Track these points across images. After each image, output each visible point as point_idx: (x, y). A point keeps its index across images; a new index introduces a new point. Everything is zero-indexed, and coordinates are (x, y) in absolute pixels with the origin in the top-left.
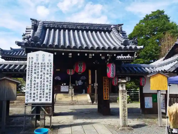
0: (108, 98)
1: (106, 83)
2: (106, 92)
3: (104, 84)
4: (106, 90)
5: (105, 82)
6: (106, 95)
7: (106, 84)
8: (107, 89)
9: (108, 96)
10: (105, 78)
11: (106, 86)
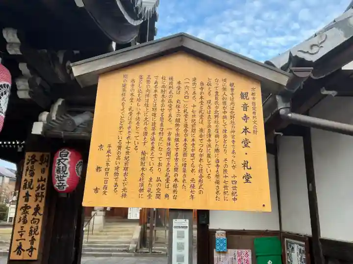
0: (31, 250)
1: (35, 178)
2: (25, 222)
3: (25, 187)
4: (31, 211)
5: (32, 175)
6: (26, 236)
7: (35, 184)
8: (37, 209)
9: (33, 240)
10: (33, 157)
11: (32, 193)
